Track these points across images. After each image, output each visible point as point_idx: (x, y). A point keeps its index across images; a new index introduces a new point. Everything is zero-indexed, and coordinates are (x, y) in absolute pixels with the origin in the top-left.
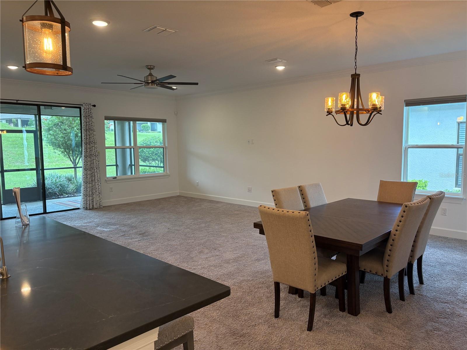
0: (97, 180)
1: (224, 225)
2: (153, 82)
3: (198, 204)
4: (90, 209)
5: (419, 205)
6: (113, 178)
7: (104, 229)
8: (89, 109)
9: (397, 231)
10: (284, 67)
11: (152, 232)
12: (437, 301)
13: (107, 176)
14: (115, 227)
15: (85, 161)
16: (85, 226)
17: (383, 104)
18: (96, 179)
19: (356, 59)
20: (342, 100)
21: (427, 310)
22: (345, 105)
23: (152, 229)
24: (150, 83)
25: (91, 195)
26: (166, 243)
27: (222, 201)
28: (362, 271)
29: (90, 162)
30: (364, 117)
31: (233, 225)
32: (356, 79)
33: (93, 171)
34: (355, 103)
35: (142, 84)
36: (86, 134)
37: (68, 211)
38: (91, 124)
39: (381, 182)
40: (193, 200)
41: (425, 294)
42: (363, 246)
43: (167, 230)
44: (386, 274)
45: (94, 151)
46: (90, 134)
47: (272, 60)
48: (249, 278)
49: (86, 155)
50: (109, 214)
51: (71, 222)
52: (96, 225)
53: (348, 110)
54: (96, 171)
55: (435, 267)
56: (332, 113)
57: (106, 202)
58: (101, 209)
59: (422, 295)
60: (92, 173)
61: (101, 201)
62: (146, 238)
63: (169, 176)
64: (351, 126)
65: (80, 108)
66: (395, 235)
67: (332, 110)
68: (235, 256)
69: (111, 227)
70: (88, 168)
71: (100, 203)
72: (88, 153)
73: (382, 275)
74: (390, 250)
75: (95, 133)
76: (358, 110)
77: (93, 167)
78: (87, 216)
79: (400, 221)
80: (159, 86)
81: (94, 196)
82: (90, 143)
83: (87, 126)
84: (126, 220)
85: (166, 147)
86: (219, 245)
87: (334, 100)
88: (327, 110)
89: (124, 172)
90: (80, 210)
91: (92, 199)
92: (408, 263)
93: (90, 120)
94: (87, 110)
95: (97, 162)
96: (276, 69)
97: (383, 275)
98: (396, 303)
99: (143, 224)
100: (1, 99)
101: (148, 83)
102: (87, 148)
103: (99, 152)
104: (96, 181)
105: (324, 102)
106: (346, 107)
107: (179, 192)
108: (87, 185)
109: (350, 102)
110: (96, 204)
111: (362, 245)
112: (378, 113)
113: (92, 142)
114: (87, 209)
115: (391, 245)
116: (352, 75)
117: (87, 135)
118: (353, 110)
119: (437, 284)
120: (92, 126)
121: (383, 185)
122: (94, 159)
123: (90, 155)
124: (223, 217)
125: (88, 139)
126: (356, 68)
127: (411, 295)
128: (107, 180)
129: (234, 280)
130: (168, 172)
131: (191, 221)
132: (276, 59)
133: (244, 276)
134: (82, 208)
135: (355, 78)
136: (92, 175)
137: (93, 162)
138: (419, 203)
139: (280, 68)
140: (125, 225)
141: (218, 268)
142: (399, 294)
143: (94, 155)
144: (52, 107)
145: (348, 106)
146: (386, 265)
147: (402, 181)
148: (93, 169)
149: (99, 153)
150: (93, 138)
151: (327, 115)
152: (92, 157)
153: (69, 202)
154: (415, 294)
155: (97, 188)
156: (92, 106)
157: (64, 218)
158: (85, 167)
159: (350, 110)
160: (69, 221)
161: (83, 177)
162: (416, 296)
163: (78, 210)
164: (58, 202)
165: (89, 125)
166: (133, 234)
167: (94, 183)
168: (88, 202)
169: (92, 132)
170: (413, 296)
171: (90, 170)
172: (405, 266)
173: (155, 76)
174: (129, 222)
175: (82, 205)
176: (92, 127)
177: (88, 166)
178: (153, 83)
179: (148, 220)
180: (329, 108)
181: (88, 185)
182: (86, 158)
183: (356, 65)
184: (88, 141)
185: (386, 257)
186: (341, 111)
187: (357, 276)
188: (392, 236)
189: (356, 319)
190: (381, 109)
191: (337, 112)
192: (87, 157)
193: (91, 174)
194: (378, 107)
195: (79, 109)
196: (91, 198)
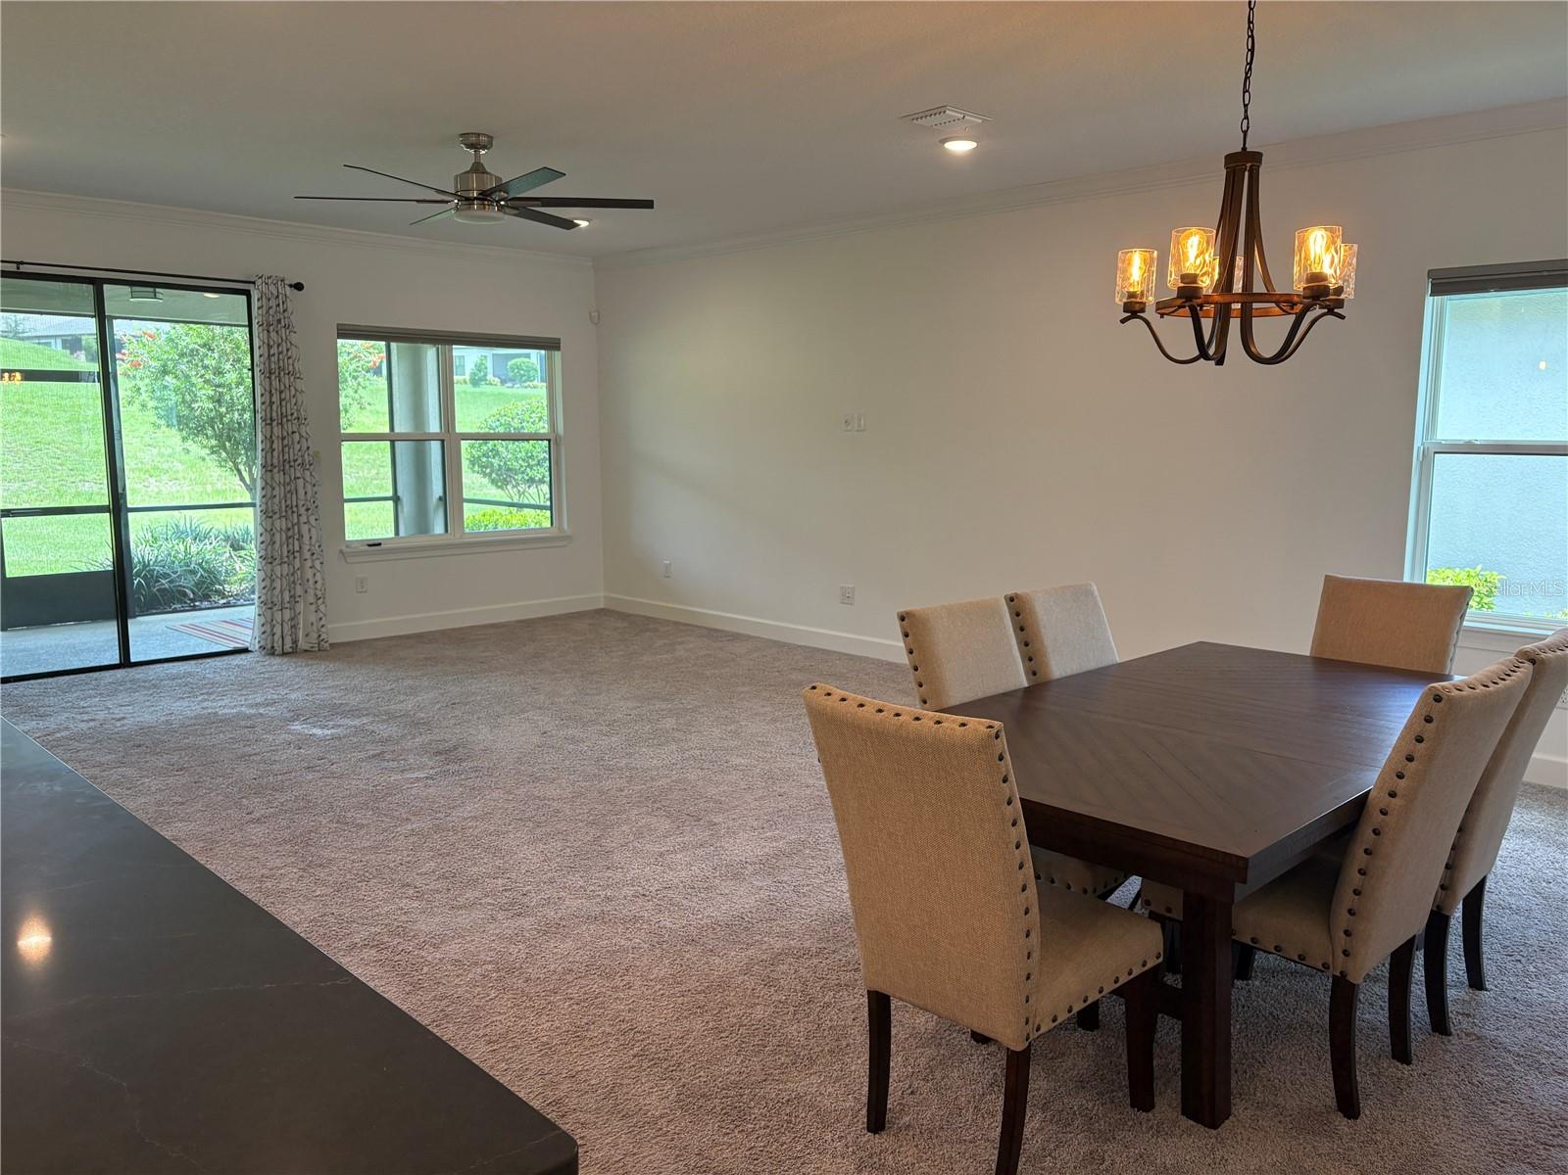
0: (309, 550)
1: (743, 723)
2: (485, 197)
3: (667, 641)
4: (284, 654)
5: (1491, 694)
6: (369, 545)
7: (314, 731)
8: (280, 296)
9: (1393, 795)
10: (974, 145)
11: (481, 747)
12: (1539, 1068)
13: (347, 539)
14: (357, 722)
15: (267, 483)
16: (249, 717)
17: (1349, 276)
18: (306, 547)
19: (1248, 91)
20: (1186, 259)
21: (1500, 1110)
22: (1193, 278)
23: (483, 734)
24: (475, 198)
25: (287, 605)
26: (522, 791)
27: (752, 634)
28: (1244, 946)
29: (282, 487)
30: (1270, 331)
31: (778, 724)
32: (1247, 173)
33: (296, 521)
34: (1239, 274)
35: (447, 202)
36: (268, 389)
37: (208, 660)
38: (288, 350)
39: (1329, 580)
40: (651, 626)
41: (1490, 1032)
42: (1250, 864)
43: (536, 739)
44: (1339, 964)
45: (299, 447)
46: (283, 388)
47: (930, 113)
48: (807, 944)
49: (269, 463)
50: (347, 674)
51: (205, 700)
52: (288, 715)
53: (1208, 300)
54: (303, 519)
55: (1528, 917)
56: (1143, 311)
57: (340, 630)
58: (324, 653)
59: (1479, 1038)
60: (290, 525)
61: (323, 626)
62: (456, 767)
63: (568, 538)
64: (1217, 364)
65: (247, 293)
66: (1384, 812)
67: (1144, 300)
68: (767, 850)
69: (342, 722)
70: (276, 508)
71: (319, 631)
72: (275, 454)
73: (1326, 966)
74: (1362, 872)
75: (299, 385)
76: (1248, 296)
77: (295, 504)
78: (268, 678)
79: (1410, 759)
80: (507, 210)
81: (300, 607)
82: (285, 420)
83: (273, 359)
84: (402, 698)
85: (560, 436)
86: (716, 802)
87: (1152, 259)
88: (1125, 300)
89: (422, 524)
90: (249, 655)
91: (292, 619)
92: (1432, 910)
93: (284, 338)
94: (273, 303)
95: (309, 487)
96: (946, 153)
97: (1328, 968)
98: (1375, 1070)
99: (457, 713)
100: (3, 261)
101: (467, 199)
102: (271, 437)
103: (318, 452)
104: (307, 555)
105: (1112, 268)
106: (1201, 284)
107: (605, 597)
108: (272, 570)
109: (1217, 270)
110: (307, 635)
111: (1246, 860)
112: (1331, 312)
113: (289, 418)
114: (273, 654)
115: (1367, 852)
116: (1230, 158)
117: (273, 391)
118: (1227, 298)
119: (1538, 988)
120: (289, 358)
121: (1338, 594)
122: (299, 478)
123: (284, 461)
124: (748, 692)
125: (274, 407)
126: (1245, 128)
127: (1437, 1037)
128: (348, 550)
129: (749, 953)
130: (565, 526)
131: (630, 704)
132: (940, 110)
133: (788, 934)
134: (257, 647)
135: (1242, 167)
136: (290, 533)
137: (293, 488)
138: (1491, 684)
139: (960, 147)
140: (391, 717)
141: (695, 899)
142: (1387, 1032)
143: (300, 461)
144: (157, 290)
145: (1206, 284)
146: (1343, 929)
147: (1407, 579)
148: (293, 512)
149: (316, 454)
150: (294, 401)
151: (1123, 321)
152: (292, 469)
153: (225, 625)
154: (1450, 1034)
155: (308, 580)
156: (291, 286)
157: (186, 685)
158: (267, 504)
159: (1217, 298)
160: (200, 698)
161: (260, 540)
162: (1454, 1040)
163: (243, 656)
164: (187, 623)
165: (281, 356)
166: (411, 750)
167: (297, 561)
168: (278, 630)
169: (289, 379)
170: (1445, 1039)
171: (284, 514)
172: (1417, 925)
173: (492, 172)
174: (410, 704)
175: (257, 641)
176: (290, 361)
177: (277, 500)
178: (486, 200)
179: (479, 698)
180: (1131, 290)
181: (278, 570)
182: (269, 474)
183: (1246, 117)
184: (274, 414)
185: (1346, 898)
186: (1180, 302)
187: (1224, 960)
188: (1373, 818)
189: (1214, 1140)
190: (1342, 297)
191: (1163, 308)
192: (271, 471)
193: (289, 529)
194: (1332, 284)
195: (244, 298)
196: (287, 614)
